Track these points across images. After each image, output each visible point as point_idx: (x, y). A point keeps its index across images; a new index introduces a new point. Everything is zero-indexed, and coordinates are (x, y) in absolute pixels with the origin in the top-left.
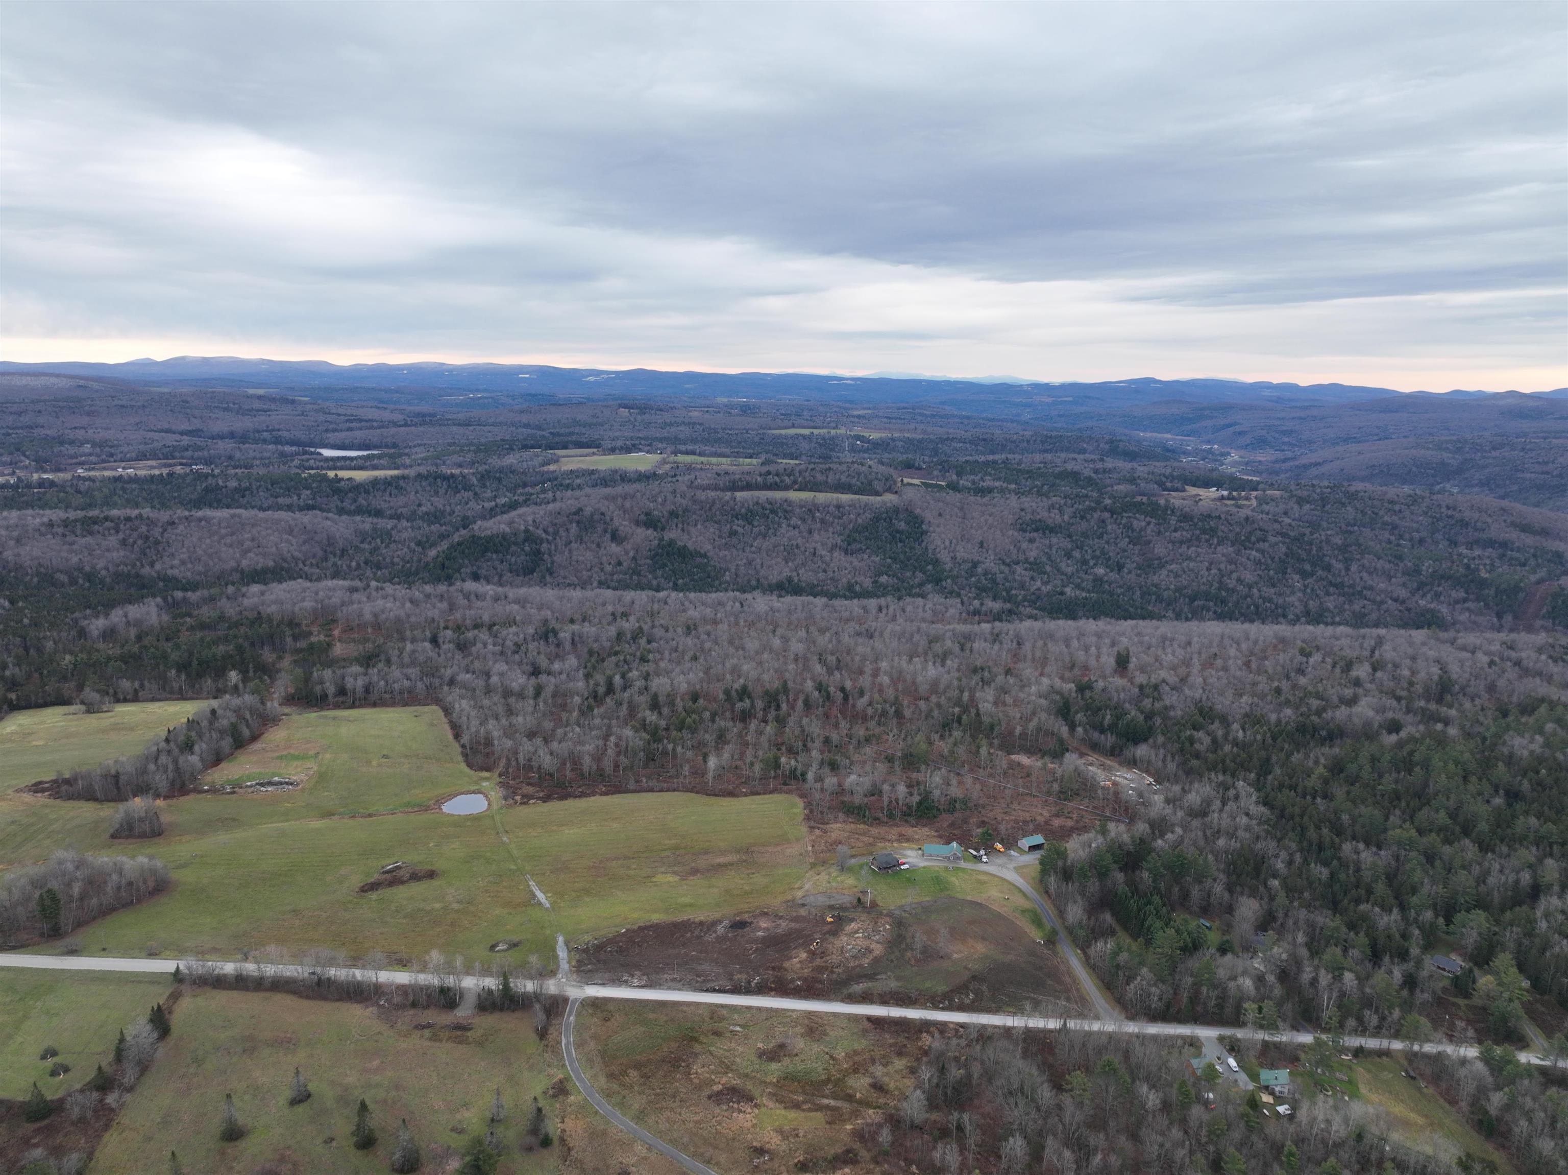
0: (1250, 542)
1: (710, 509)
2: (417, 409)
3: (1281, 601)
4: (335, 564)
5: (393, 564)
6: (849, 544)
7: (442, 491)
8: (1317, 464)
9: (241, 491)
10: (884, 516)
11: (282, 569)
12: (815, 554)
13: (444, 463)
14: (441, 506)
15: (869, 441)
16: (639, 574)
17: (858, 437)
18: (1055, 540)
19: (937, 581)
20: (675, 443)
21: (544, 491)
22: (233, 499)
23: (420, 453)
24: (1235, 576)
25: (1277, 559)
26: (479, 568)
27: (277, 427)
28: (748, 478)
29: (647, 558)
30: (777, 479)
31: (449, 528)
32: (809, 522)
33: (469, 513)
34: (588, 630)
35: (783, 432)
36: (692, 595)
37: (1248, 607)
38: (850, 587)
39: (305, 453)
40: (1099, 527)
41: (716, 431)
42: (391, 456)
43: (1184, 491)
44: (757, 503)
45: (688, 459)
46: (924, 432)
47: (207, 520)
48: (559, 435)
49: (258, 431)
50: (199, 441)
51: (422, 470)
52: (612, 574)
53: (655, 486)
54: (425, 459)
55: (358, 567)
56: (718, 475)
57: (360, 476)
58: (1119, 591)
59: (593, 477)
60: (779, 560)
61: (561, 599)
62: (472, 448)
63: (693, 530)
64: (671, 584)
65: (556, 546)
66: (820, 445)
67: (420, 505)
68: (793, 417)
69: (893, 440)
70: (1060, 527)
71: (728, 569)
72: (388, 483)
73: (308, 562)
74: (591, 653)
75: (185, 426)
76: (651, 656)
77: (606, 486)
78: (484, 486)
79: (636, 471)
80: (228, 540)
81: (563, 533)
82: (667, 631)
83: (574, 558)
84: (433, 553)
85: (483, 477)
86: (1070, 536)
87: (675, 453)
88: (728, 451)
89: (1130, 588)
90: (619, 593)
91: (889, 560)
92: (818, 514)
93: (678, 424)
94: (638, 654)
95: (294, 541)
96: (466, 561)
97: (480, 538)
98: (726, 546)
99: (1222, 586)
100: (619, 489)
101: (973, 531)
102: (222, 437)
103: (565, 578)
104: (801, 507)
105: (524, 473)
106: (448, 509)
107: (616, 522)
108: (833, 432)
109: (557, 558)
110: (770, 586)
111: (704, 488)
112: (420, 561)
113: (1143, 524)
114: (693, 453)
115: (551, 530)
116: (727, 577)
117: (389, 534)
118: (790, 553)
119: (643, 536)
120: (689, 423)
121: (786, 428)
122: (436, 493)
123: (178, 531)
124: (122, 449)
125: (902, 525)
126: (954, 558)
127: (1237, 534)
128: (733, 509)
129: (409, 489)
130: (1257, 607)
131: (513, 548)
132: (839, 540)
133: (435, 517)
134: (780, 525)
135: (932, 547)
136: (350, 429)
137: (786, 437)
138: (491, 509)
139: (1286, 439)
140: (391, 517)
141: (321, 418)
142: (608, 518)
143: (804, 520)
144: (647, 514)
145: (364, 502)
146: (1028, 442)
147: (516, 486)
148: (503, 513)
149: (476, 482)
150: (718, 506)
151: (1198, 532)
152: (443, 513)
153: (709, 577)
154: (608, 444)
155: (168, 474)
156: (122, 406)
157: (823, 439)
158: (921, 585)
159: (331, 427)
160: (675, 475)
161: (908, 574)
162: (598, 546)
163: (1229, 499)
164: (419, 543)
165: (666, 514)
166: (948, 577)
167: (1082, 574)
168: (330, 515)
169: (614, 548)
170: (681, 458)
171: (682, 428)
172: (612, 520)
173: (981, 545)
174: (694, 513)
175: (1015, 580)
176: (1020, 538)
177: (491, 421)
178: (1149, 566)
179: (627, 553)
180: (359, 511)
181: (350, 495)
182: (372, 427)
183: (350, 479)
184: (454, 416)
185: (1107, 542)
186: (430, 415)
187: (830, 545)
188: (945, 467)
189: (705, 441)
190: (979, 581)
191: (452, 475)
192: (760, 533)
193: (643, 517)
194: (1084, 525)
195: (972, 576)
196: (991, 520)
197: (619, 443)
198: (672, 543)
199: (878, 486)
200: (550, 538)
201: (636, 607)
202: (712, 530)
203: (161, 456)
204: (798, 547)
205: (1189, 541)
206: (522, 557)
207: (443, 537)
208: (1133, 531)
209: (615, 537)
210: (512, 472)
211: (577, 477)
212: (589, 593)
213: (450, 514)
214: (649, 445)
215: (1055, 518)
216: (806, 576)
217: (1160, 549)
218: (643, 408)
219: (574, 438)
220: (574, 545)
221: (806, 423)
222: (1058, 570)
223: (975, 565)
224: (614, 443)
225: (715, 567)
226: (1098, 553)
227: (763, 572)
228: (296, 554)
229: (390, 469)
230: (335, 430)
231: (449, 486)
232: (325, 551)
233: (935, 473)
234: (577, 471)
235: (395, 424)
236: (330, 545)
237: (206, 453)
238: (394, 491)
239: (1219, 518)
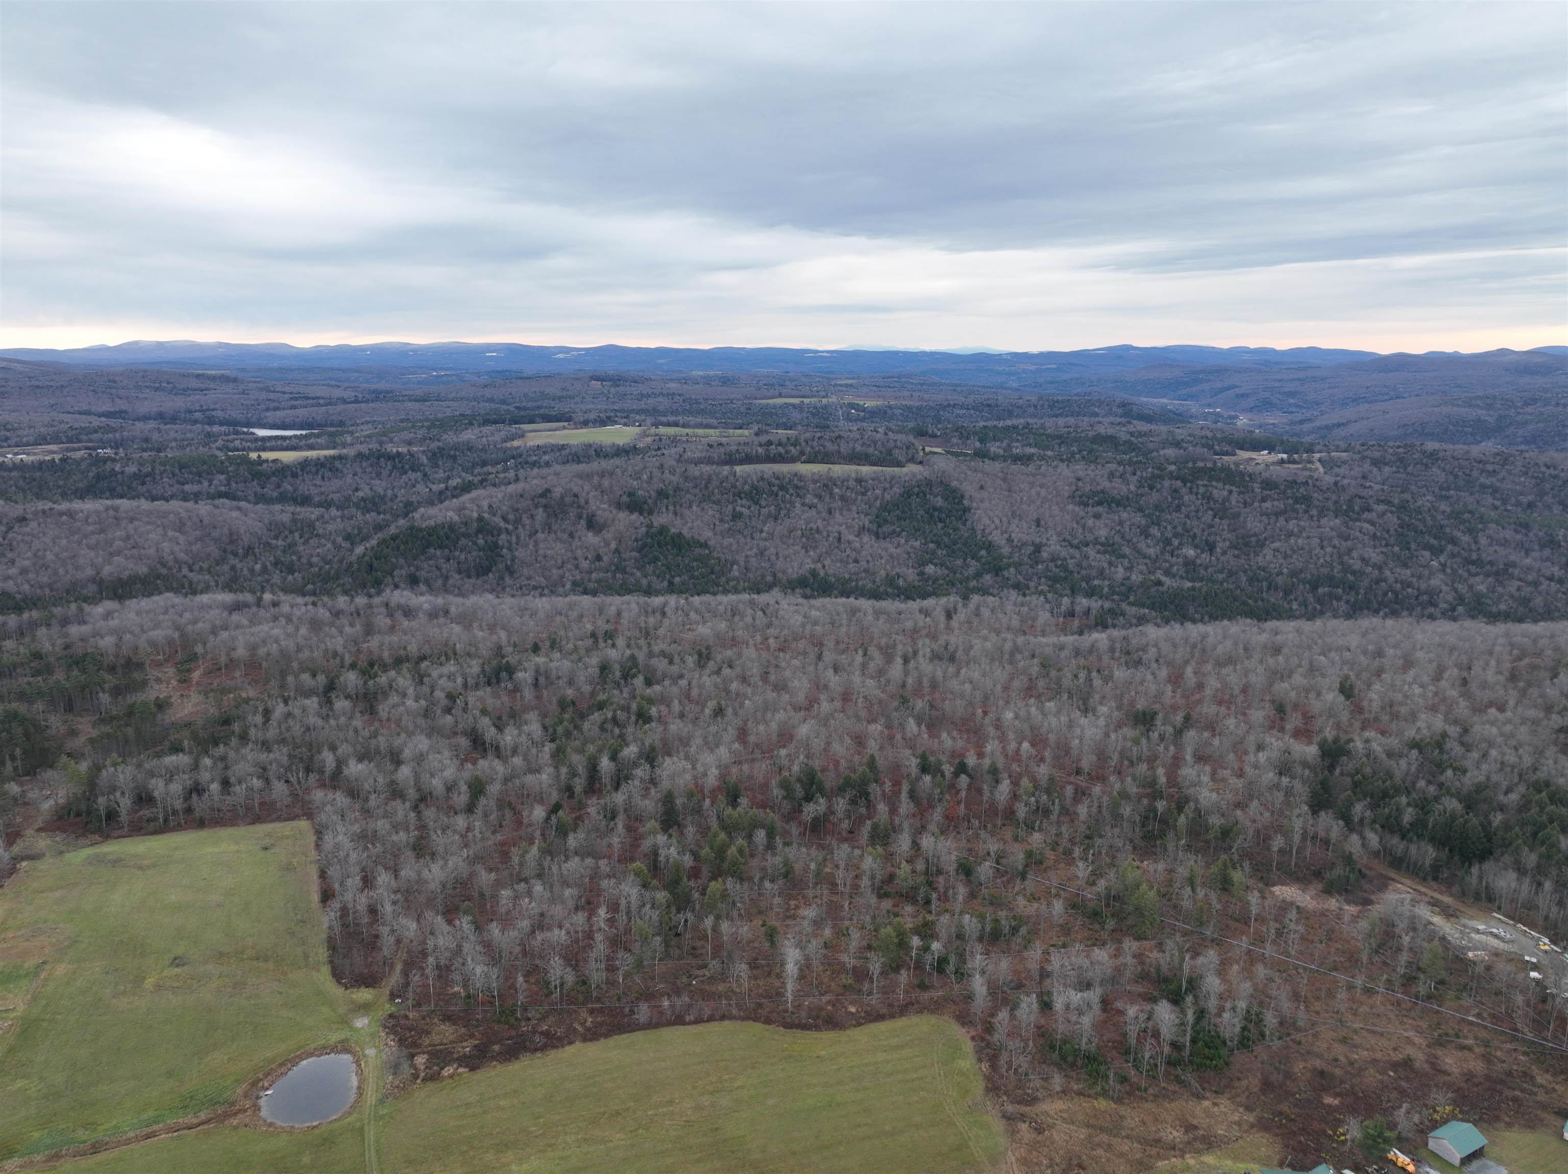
0: (1353, 511)
1: (706, 487)
2: (374, 387)
3: (1423, 586)
4: (233, 568)
5: (311, 565)
6: (879, 526)
7: (385, 473)
8: (1339, 425)
9: (140, 478)
10: (916, 490)
11: (158, 577)
12: (839, 539)
13: (391, 441)
14: (380, 491)
15: (864, 410)
16: (624, 571)
17: (851, 406)
18: (1125, 515)
19: (997, 571)
20: (656, 416)
21: (506, 470)
22: (129, 487)
23: (367, 430)
24: (1355, 554)
25: (1392, 532)
26: (418, 568)
27: (212, 407)
28: (747, 449)
29: (633, 550)
30: (780, 449)
31: (388, 517)
32: (827, 499)
33: (414, 498)
34: (559, 664)
35: (771, 401)
36: (696, 600)
37: (1385, 594)
38: (891, 581)
39: (236, 433)
40: (1174, 499)
41: (697, 402)
42: (331, 435)
43: (1235, 455)
44: (762, 478)
45: (672, 431)
46: (921, 399)
47: (71, 514)
48: (525, 409)
49: (190, 412)
50: (113, 422)
51: (364, 448)
52: (590, 572)
53: (636, 461)
54: (369, 436)
55: (265, 570)
56: (711, 446)
57: (288, 457)
58: (1221, 577)
59: (563, 452)
60: (797, 548)
61: (522, 610)
62: (426, 424)
63: (687, 512)
64: (665, 584)
65: (518, 537)
66: (813, 414)
67: (357, 490)
68: (777, 387)
69: (891, 407)
70: (1128, 499)
71: (734, 562)
72: (320, 464)
73: (196, 567)
74: (563, 705)
75: (107, 407)
76: (654, 711)
77: (579, 462)
78: (437, 466)
79: (614, 445)
80: (93, 540)
81: (526, 520)
82: (671, 662)
83: (541, 552)
84: (359, 550)
85: (435, 456)
86: (1141, 510)
87: (656, 425)
88: (713, 421)
89: (1231, 574)
90: (599, 599)
91: (932, 546)
92: (836, 490)
93: (655, 395)
94: (634, 706)
95: (182, 539)
96: (401, 561)
97: (421, 530)
98: (730, 532)
99: (1346, 569)
100: (595, 466)
101: (1025, 507)
102: (145, 418)
103: (529, 578)
104: (815, 482)
105: (483, 450)
106: (389, 492)
107: (593, 505)
108: (824, 401)
109: (520, 553)
110: (790, 582)
111: (697, 462)
112: (341, 562)
113: (1226, 493)
114: (676, 425)
115: (511, 517)
116: (735, 572)
117: (311, 525)
118: (810, 538)
119: (625, 520)
120: (668, 394)
121: (772, 397)
122: (379, 475)
123: (28, 530)
124: (20, 432)
125: (939, 502)
126: (1010, 540)
127: (1336, 502)
128: (734, 486)
129: (345, 471)
130: (1396, 593)
131: (463, 542)
132: (866, 521)
133: (372, 504)
134: (792, 504)
135: (979, 527)
136: (293, 407)
137: (775, 407)
138: (441, 493)
139: (1292, 401)
140: (320, 505)
141: (264, 396)
142: (582, 501)
143: (820, 497)
144: (630, 495)
145: (289, 488)
146: (1035, 407)
147: (474, 465)
148: (454, 496)
149: (425, 461)
150: (715, 482)
151: (1290, 501)
152: (383, 498)
153: (712, 573)
154: (580, 417)
155: (61, 460)
156: (38, 387)
157: (816, 408)
158: (978, 575)
159: (272, 405)
160: (659, 449)
161: (959, 562)
162: (571, 535)
163: (1289, 462)
164: (348, 537)
165: (653, 494)
166: (1008, 566)
167: (1167, 556)
168: (243, 504)
169: (591, 538)
170: (663, 430)
171: (661, 399)
172: (587, 502)
173: (1038, 522)
174: (688, 492)
175: (1090, 567)
176: (1082, 513)
177: (450, 396)
178: (1246, 544)
179: (607, 544)
180: (283, 499)
181: (273, 479)
182: (319, 405)
183: (275, 461)
184: (411, 393)
185: (1187, 516)
186: (388, 392)
187: (856, 528)
188: (964, 434)
189: (690, 412)
190: (1047, 569)
191: (399, 454)
192: (770, 515)
193: (625, 498)
194: (1154, 497)
195: (1037, 563)
196: (1043, 492)
197: (592, 416)
198: (663, 530)
199: (899, 455)
200: (510, 527)
201: (625, 622)
202: (711, 512)
203: (64, 439)
204: (818, 531)
205: (1284, 512)
206: (474, 554)
207: (378, 528)
208: (1216, 502)
209: (592, 524)
210: (470, 449)
211: (545, 453)
212: (560, 602)
213: (392, 500)
214: (626, 417)
215: (1119, 488)
216: (833, 568)
217: (1253, 524)
218: (617, 380)
219: (542, 411)
220: (540, 536)
221: (794, 393)
222: (1138, 552)
223: (1038, 548)
224: (586, 416)
225: (719, 559)
226: (1179, 529)
227: (780, 564)
228: (182, 556)
229: (328, 448)
230: (277, 409)
231: (394, 467)
232: (225, 551)
233: (955, 440)
234: (545, 446)
235: (344, 401)
236: (231, 542)
237: (117, 435)
238: (328, 474)
239: (1307, 483)
